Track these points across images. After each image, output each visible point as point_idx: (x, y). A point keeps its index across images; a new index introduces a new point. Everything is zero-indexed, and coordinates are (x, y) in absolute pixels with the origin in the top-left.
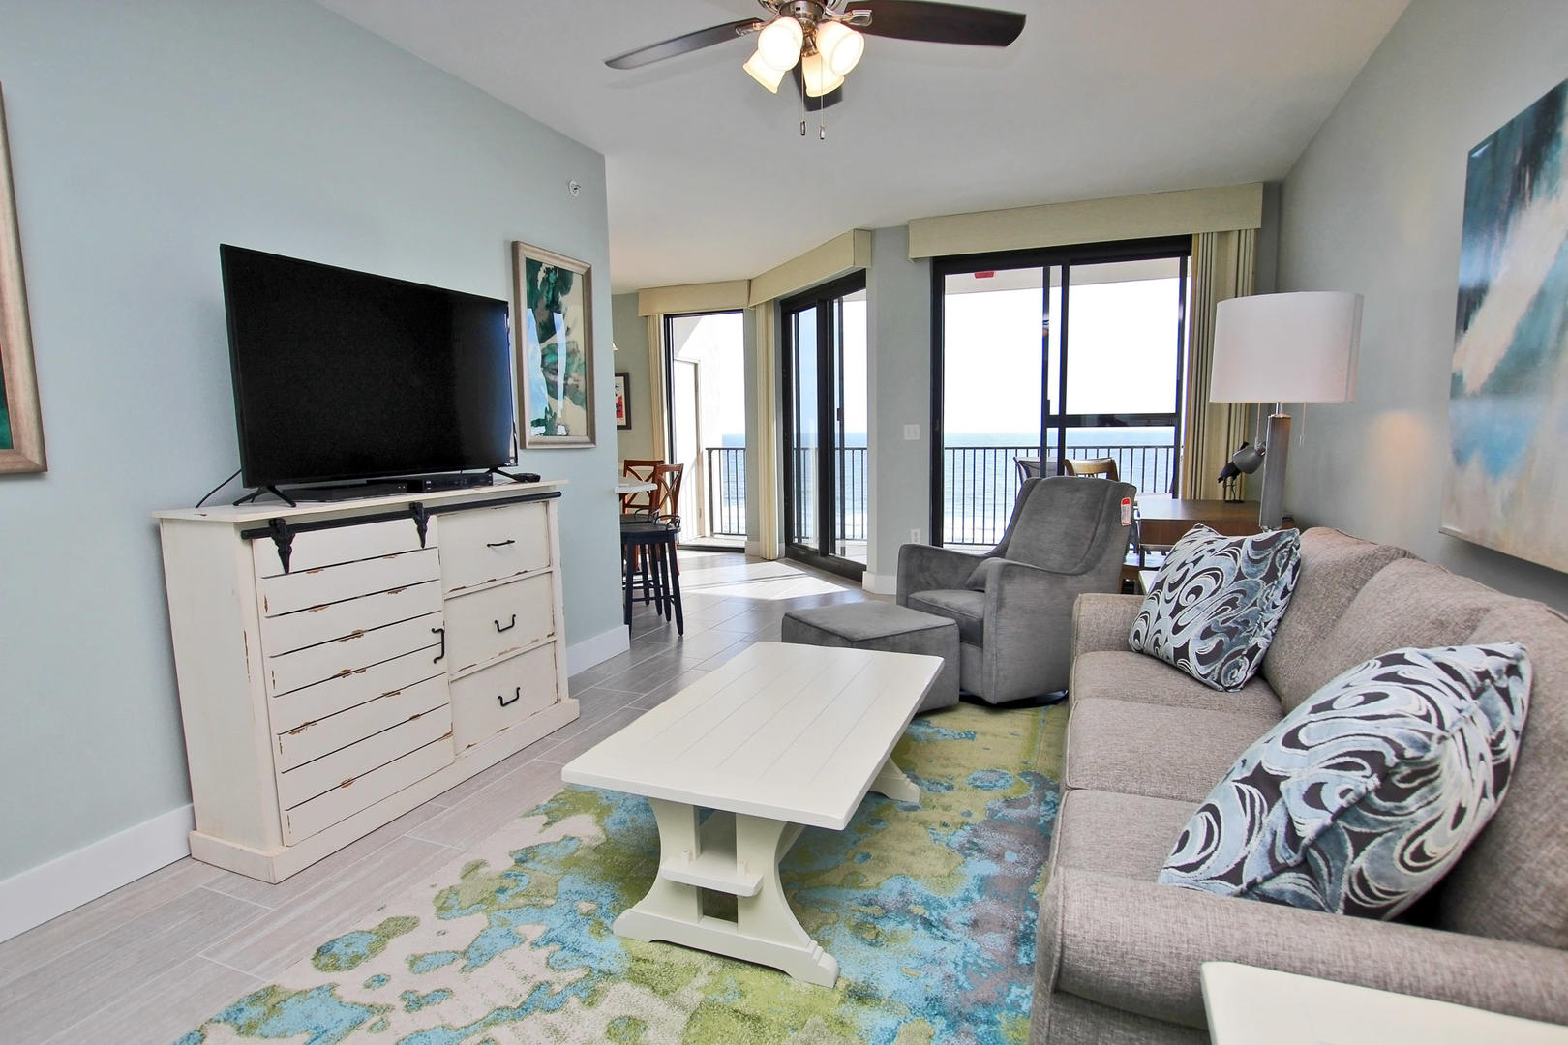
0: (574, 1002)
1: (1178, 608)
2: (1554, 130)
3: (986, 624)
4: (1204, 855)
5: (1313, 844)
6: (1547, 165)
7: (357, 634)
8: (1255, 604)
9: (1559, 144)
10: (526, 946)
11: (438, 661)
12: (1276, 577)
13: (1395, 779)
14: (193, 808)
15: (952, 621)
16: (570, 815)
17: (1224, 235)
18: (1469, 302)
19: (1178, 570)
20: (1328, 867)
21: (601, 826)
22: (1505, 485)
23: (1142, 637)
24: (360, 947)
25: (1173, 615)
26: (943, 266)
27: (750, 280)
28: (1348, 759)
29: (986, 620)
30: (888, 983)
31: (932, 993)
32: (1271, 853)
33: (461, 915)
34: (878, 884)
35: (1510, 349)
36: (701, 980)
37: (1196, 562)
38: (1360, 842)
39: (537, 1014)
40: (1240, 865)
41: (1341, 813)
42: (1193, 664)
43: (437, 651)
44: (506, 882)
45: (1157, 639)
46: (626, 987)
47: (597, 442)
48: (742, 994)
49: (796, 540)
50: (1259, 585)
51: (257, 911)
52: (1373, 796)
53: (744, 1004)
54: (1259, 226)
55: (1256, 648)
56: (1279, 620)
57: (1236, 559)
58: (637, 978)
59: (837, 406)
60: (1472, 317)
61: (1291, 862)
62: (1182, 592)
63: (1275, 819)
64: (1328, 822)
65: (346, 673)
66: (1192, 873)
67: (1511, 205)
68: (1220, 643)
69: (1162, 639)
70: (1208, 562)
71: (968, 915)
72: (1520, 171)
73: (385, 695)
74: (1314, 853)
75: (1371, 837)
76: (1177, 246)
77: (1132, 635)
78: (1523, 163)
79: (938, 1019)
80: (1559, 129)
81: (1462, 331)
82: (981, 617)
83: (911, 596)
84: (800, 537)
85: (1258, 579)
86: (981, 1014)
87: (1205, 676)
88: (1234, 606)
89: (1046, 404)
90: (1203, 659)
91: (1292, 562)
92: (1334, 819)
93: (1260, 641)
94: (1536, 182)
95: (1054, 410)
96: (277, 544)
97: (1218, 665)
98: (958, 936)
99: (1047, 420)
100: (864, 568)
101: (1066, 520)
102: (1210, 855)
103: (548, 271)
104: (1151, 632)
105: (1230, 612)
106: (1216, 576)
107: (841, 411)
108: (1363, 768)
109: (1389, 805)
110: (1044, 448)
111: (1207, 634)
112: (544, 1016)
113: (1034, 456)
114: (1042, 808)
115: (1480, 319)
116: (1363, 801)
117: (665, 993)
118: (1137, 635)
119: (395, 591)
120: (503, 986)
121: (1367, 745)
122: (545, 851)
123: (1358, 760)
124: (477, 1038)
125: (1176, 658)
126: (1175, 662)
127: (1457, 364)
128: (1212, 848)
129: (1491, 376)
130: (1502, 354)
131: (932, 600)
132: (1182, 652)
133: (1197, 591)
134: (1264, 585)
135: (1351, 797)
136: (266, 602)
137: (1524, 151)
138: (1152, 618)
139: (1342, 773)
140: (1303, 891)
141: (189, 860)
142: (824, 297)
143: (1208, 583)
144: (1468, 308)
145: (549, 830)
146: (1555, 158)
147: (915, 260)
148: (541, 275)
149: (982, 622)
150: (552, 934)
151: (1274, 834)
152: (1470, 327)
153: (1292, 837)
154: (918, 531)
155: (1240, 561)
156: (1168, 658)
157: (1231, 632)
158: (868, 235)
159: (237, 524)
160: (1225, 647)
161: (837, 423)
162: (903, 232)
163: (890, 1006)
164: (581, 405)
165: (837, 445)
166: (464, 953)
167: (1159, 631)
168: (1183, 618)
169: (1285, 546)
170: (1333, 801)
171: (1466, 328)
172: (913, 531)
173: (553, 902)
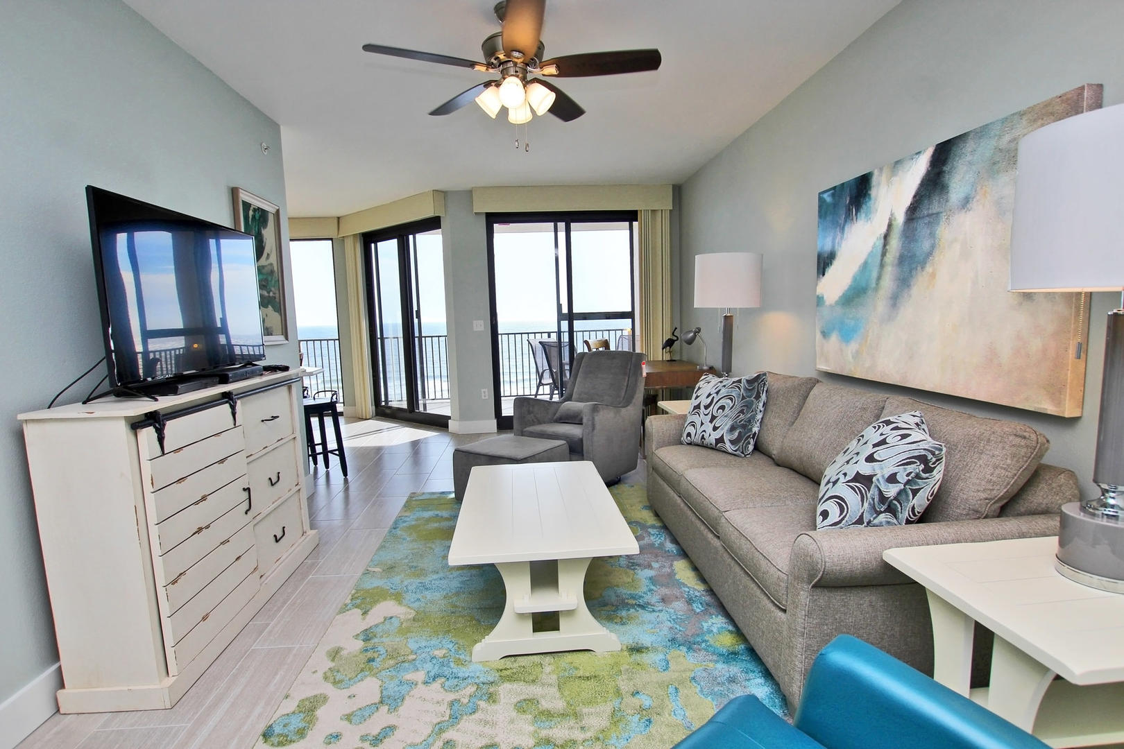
0: (482, 704)
1: (713, 418)
2: (867, 191)
3: (584, 442)
4: (842, 516)
5: (896, 499)
6: (864, 206)
7: (204, 498)
8: (752, 411)
9: (870, 199)
10: (420, 686)
11: (248, 513)
12: (760, 397)
13: (930, 464)
14: (60, 670)
15: (562, 442)
16: (376, 605)
17: (654, 211)
18: (824, 262)
19: (707, 397)
20: (901, 507)
21: (405, 606)
22: (853, 346)
23: (693, 435)
24: (296, 723)
25: (711, 421)
26: (493, 219)
27: (339, 218)
28: (908, 460)
29: (584, 439)
30: (646, 640)
31: (669, 636)
32: (874, 507)
33: (355, 683)
34: (601, 595)
35: (850, 286)
36: (548, 669)
37: (717, 393)
38: (915, 492)
39: (465, 717)
40: (862, 516)
41: (908, 482)
42: (729, 447)
43: (245, 506)
44: (370, 654)
45: (703, 435)
46: (507, 686)
47: (289, 339)
48: (577, 669)
49: (383, 404)
50: (753, 401)
51: (174, 731)
52: (921, 473)
53: (581, 673)
54: (671, 208)
55: (755, 433)
56: (762, 418)
57: (740, 389)
58: (511, 679)
59: (415, 308)
60: (826, 270)
61: (882, 510)
62: (714, 409)
63: (873, 492)
64: (903, 487)
65: (200, 530)
66: (838, 526)
67: (846, 221)
68: (740, 433)
69: (706, 436)
70: (724, 392)
71: (657, 597)
72: (849, 207)
73: (222, 543)
74: (895, 502)
75: (918, 490)
76: (629, 216)
77: (685, 435)
78: (851, 203)
79: (681, 647)
80: (869, 192)
81: (821, 276)
82: (581, 437)
83: (525, 430)
84: (387, 401)
85: (752, 398)
86: (699, 639)
87: (735, 451)
88: (743, 413)
89: (559, 306)
90: (732, 442)
91: (765, 389)
92: (904, 486)
93: (756, 429)
94: (859, 214)
95: (565, 310)
96: (156, 432)
97: (741, 444)
98: (660, 608)
99: (561, 317)
100: (449, 418)
101: (611, 376)
102: (846, 515)
103: (255, 210)
104: (699, 432)
105: (742, 416)
106: (731, 399)
107: (418, 312)
108: (917, 463)
109: (927, 475)
110: (559, 333)
111: (732, 429)
112: (470, 717)
113: (554, 337)
114: (652, 538)
115: (830, 271)
116: (918, 476)
117: (533, 681)
118: (689, 435)
119: (222, 461)
120: (428, 711)
121: (916, 453)
122: (379, 630)
123: (913, 460)
124: (440, 744)
125: (716, 444)
126: (716, 447)
127: (819, 291)
128: (844, 514)
129: (841, 297)
130: (846, 288)
131: (541, 431)
132: (720, 440)
133: (722, 408)
134: (755, 401)
135: (913, 475)
136: (152, 480)
137: (851, 198)
138: (698, 424)
139: (906, 467)
140: (889, 520)
141: (58, 717)
142: (402, 233)
143: (727, 402)
144: (824, 266)
145: (368, 617)
146: (868, 204)
147: (476, 213)
148: (251, 213)
149: (581, 440)
150: (432, 674)
151: (873, 499)
152: (826, 274)
153: (883, 498)
154: (486, 390)
155: (742, 390)
156: (711, 444)
157: (744, 427)
158: (442, 195)
159: (126, 418)
160: (743, 434)
161: (416, 321)
162: (469, 193)
163: (655, 650)
164: (278, 312)
165: (417, 334)
166: (381, 702)
167: (704, 431)
168: (717, 423)
169: (762, 381)
170: (902, 478)
171: (824, 275)
172: (483, 390)
173: (415, 657)
